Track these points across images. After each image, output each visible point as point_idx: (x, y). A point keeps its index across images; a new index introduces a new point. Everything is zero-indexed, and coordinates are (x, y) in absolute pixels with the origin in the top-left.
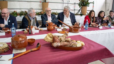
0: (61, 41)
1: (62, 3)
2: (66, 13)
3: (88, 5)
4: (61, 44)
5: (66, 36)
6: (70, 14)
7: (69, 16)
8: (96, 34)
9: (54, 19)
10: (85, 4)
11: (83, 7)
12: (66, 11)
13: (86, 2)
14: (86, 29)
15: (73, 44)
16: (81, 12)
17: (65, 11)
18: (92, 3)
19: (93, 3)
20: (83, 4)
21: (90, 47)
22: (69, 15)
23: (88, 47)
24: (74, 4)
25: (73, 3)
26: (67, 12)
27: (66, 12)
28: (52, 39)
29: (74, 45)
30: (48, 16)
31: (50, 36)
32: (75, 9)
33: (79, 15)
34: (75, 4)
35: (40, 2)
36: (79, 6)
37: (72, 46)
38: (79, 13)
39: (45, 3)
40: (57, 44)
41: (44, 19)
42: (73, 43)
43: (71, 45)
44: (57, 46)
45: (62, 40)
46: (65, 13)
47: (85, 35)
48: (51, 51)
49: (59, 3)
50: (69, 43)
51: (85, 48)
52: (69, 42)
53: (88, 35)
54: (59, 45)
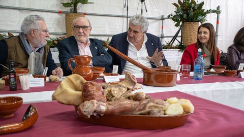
0: (110, 97)
1: (123, 17)
2: (134, 38)
3: (200, 18)
4: (111, 108)
5: (131, 88)
6: (146, 39)
7: (144, 46)
8: (231, 90)
9: (99, 54)
10: (192, 14)
11: (186, 24)
12: (135, 32)
13: (196, 7)
14: (198, 79)
15: (151, 104)
16: (180, 41)
17: (132, 32)
18: (214, 11)
19: (217, 11)
20: (185, 16)
21: (214, 121)
22: (144, 42)
23: (206, 119)
24: (161, 21)
25: (157, 16)
26: (139, 34)
27: (136, 35)
28: (80, 93)
29: (156, 110)
30: (79, 43)
31: (75, 83)
32: (165, 35)
33: (176, 48)
34: (163, 19)
35: (60, 12)
36: (173, 23)
37: (149, 113)
38: (176, 43)
39: (74, 15)
40: (96, 105)
41: (65, 52)
42: (153, 102)
43: (144, 108)
44: (95, 111)
45: (113, 97)
46: (131, 38)
47: (194, 92)
48: (74, 132)
49: (116, 18)
50: (137, 103)
51: (196, 123)
52: (139, 100)
53: (204, 91)
54: (103, 108)
